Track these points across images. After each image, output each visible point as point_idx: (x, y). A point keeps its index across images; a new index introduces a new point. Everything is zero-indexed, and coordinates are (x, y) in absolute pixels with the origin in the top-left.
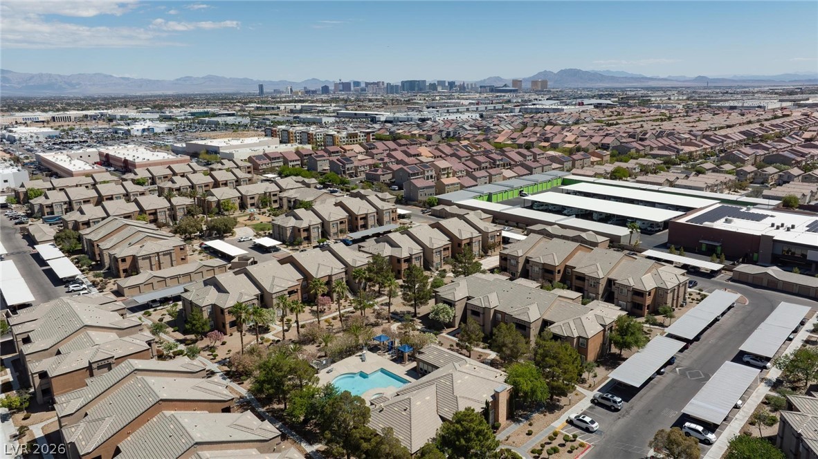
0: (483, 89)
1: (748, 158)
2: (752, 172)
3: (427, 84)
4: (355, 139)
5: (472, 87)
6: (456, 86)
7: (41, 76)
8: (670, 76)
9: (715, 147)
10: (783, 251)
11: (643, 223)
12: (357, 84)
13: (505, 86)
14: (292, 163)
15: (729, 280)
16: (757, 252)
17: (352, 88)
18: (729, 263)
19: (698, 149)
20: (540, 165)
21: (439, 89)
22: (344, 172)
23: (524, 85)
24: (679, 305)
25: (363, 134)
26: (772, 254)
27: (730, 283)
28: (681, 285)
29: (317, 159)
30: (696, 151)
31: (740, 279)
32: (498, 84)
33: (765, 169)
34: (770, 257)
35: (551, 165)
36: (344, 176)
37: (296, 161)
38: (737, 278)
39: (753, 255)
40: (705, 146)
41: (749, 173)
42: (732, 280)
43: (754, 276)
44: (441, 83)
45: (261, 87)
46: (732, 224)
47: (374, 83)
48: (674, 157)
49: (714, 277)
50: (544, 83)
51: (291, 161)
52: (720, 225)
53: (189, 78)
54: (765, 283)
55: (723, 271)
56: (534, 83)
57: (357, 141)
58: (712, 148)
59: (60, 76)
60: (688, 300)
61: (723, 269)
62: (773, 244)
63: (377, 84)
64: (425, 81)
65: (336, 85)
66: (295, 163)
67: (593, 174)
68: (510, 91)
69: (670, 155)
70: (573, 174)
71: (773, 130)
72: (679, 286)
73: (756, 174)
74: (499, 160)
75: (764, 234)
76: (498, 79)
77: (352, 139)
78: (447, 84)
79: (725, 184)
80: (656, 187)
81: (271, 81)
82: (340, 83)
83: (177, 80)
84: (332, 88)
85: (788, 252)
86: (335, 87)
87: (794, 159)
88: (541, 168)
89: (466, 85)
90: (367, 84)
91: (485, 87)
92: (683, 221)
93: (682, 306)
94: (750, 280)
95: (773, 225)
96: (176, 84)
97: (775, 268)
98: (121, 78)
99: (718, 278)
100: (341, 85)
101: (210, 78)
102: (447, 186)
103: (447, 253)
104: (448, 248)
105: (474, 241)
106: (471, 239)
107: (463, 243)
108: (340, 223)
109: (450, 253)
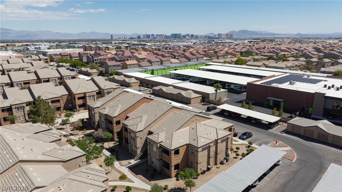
0: (205, 37)
1: (314, 56)
2: (316, 62)
3: (182, 35)
5: (201, 37)
6: (194, 36)
7: (23, 31)
8: (286, 33)
9: (298, 53)
10: (333, 106)
11: (235, 86)
12: (153, 35)
13: (215, 36)
14: (74, 59)
15: (283, 131)
16: (312, 107)
17: (151, 37)
18: (286, 115)
19: (289, 53)
20: (196, 57)
21: (187, 37)
22: (93, 62)
23: (223, 37)
24: (218, 162)
25: (125, 47)
26: (324, 108)
27: (284, 135)
28: (219, 141)
29: (83, 55)
30: (288, 54)
31: (292, 131)
32: (212, 36)
33: (323, 60)
34: (322, 111)
35: (203, 58)
36: (93, 63)
37: (77, 57)
38: (291, 130)
39: (308, 109)
40: (292, 52)
41: (314, 62)
42: (286, 131)
43: (306, 129)
44: (188, 35)
45: (112, 36)
46: (295, 85)
47: (160, 35)
48: (275, 57)
49: (270, 128)
50: (231, 35)
51: (74, 57)
52: (286, 86)
53: (84, 33)
54: (315, 136)
55: (280, 123)
56: (227, 35)
58: (296, 53)
59: (31, 32)
60: (232, 155)
61: (280, 121)
62: (325, 100)
63: (161, 35)
64: (181, 34)
65: (144, 35)
66: (76, 58)
67: (223, 61)
68: (217, 38)
69: (273, 56)
70: (213, 62)
71: (329, 48)
72: (216, 142)
73: (318, 63)
74: (177, 56)
75: (318, 91)
76: (213, 34)
78: (190, 36)
79: (299, 66)
80: (256, 68)
81: (118, 34)
82: (145, 35)
83: (79, 33)
84: (142, 37)
85: (337, 107)
86: (143, 36)
87: (340, 56)
88: (196, 59)
89: (198, 36)
90: (157, 35)
91: (206, 37)
92: (259, 83)
93: (222, 163)
94: (302, 133)
95: (325, 86)
97: (326, 121)
98: (56, 33)
99: (274, 130)
100: (146, 36)
101: (92, 33)
102: (128, 65)
103: (57, 105)
104: (59, 101)
105: (87, 95)
106: (85, 93)
107: (77, 97)
108: (24, 84)
109: (62, 104)
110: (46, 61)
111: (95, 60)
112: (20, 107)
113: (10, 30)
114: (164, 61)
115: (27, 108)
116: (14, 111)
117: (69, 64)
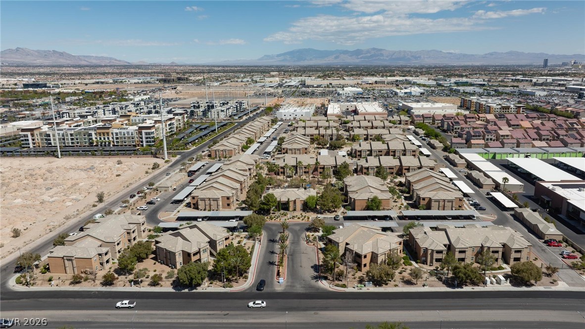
4: (507, 110)
22: (453, 130)
25: (515, 107)
29: (445, 121)
34: (566, 212)
37: (439, 120)
45: (546, 61)
57: (508, 111)
62: (568, 205)
77: (505, 110)
83: (486, 54)
96: (484, 57)
98: (448, 53)
101: (511, 53)
102: (473, 144)
103: (392, 170)
104: (393, 169)
105: (411, 168)
106: (409, 167)
107: (404, 168)
108: (379, 152)
109: (395, 171)
110: (407, 122)
111: (456, 129)
112: (372, 168)
113: (381, 50)
114: (522, 143)
115: (376, 169)
116: (370, 169)
117: (424, 132)
